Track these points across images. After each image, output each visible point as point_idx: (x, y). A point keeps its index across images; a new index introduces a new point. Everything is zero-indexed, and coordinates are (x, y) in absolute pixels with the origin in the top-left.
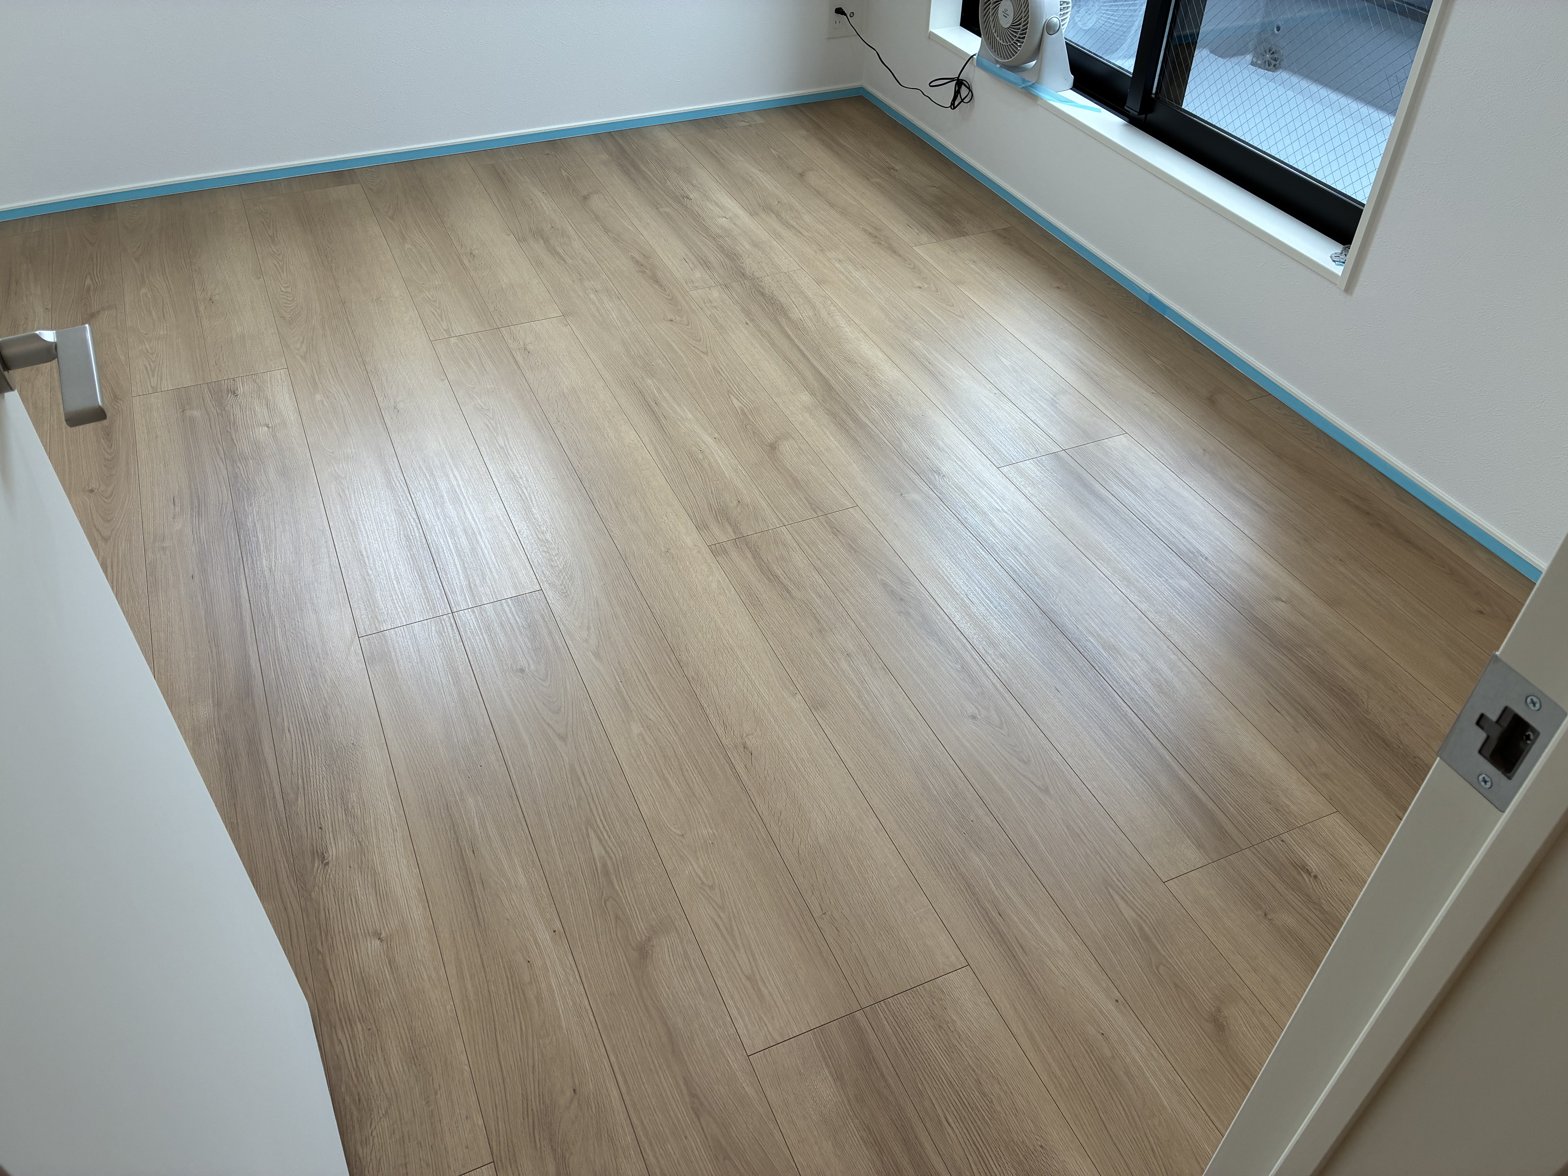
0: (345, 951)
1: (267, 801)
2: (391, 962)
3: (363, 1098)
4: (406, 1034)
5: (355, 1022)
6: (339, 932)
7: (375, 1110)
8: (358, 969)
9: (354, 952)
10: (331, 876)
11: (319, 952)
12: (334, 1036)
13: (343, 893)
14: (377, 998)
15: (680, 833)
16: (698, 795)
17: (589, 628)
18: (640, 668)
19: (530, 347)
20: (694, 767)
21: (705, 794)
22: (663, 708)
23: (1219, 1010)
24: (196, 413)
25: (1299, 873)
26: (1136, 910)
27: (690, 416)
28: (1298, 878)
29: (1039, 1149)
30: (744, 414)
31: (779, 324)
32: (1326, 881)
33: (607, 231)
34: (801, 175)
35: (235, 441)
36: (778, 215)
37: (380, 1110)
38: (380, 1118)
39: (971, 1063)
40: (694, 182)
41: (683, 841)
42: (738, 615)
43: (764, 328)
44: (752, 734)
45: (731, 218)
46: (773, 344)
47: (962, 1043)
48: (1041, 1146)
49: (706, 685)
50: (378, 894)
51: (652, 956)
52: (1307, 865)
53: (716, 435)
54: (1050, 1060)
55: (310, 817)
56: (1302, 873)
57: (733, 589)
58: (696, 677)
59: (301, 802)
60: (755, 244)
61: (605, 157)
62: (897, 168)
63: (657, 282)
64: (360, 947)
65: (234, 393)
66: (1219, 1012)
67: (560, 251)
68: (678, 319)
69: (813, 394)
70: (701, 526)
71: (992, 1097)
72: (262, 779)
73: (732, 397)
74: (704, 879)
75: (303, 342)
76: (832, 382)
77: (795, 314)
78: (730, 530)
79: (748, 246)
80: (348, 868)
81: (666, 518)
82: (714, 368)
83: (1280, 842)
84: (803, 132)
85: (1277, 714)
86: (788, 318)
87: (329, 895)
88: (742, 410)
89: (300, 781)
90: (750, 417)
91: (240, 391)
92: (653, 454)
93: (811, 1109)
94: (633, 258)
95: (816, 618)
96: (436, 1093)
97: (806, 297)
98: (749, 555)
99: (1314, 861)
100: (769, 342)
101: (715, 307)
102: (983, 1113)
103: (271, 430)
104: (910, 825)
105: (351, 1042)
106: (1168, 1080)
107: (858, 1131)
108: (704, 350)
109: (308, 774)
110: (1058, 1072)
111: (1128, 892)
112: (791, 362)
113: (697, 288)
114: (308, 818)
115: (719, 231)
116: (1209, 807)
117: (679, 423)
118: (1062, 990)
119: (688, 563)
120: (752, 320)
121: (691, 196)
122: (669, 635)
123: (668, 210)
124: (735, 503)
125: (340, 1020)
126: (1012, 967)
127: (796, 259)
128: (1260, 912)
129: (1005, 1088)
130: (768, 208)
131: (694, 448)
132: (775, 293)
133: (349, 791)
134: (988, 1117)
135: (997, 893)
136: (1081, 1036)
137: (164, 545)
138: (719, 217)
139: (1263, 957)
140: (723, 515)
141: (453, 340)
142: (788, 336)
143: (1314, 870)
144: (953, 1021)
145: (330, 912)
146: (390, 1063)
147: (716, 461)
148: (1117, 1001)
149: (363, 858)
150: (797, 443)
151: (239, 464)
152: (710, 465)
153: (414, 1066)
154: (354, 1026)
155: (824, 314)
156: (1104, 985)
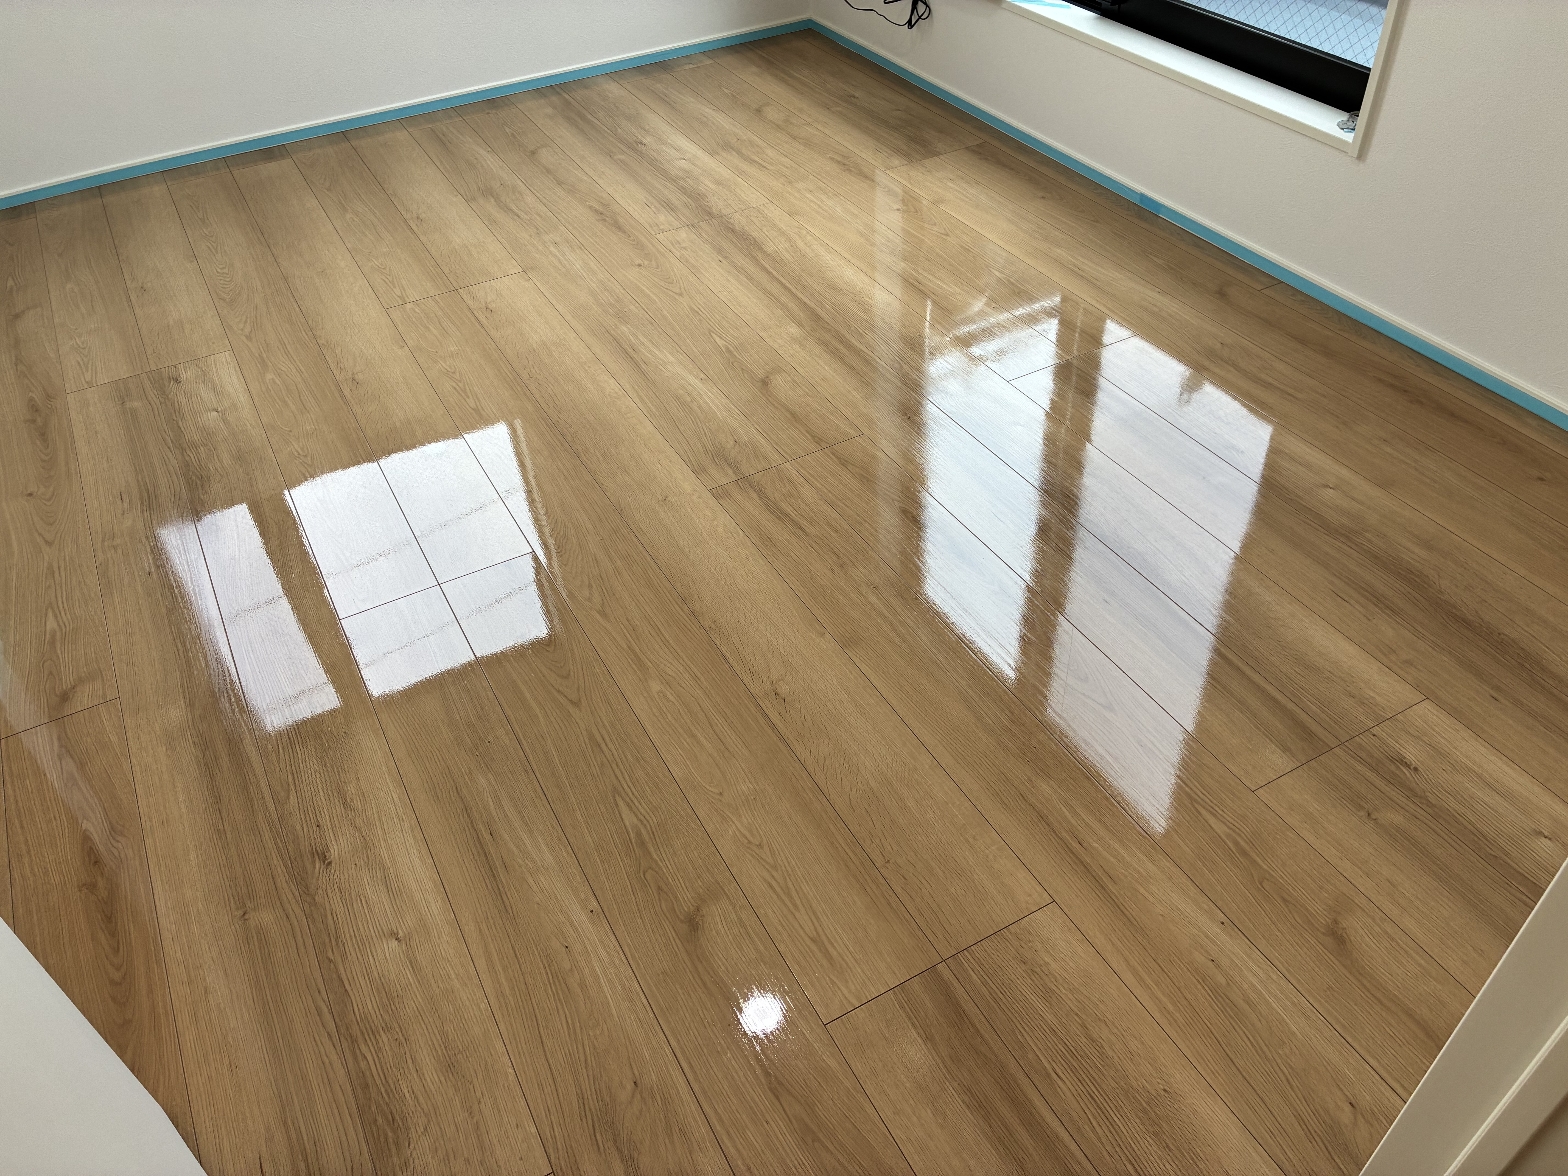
0: (360, 957)
1: (256, 803)
2: (413, 963)
3: (397, 1117)
4: (437, 1040)
5: (379, 1033)
6: (351, 937)
7: (413, 1130)
8: (376, 975)
9: (370, 957)
10: (336, 877)
11: (330, 961)
12: (358, 1051)
13: (350, 894)
14: (402, 1005)
15: (717, 791)
16: (732, 750)
17: (590, 586)
18: (652, 623)
19: (493, 306)
20: (724, 720)
21: (740, 747)
22: (681, 661)
23: (1336, 922)
24: (136, 404)
25: (1398, 767)
26: (1228, 823)
27: (671, 358)
28: (1398, 772)
29: (1163, 1093)
30: (730, 352)
31: (755, 259)
32: (1428, 773)
33: (560, 183)
34: (758, 111)
35: (183, 429)
36: (739, 152)
37: (417, 1127)
38: (419, 1137)
39: (1073, 1007)
40: (647, 127)
41: (723, 800)
42: (751, 559)
43: (739, 264)
44: (783, 680)
45: (689, 159)
46: (750, 278)
47: (1060, 987)
48: (1165, 1090)
49: (726, 633)
50: (390, 889)
51: (703, 927)
52: (1405, 758)
53: (703, 376)
54: (1161, 996)
55: (305, 815)
56: (1401, 767)
57: (741, 532)
58: (713, 626)
59: (293, 800)
60: (718, 183)
61: (549, 111)
62: (857, 95)
63: (619, 228)
64: (376, 950)
65: (177, 380)
66: (1336, 923)
67: (513, 207)
68: (646, 263)
69: (800, 325)
70: (698, 470)
71: (1101, 1041)
72: (248, 780)
73: (714, 336)
74: (751, 839)
75: (246, 322)
76: (819, 311)
77: (770, 248)
78: (730, 472)
79: (711, 186)
80: (354, 866)
81: (659, 466)
82: (691, 309)
83: (1372, 737)
84: (754, 69)
85: (1345, 604)
86: (764, 252)
87: (334, 897)
88: (727, 348)
89: (290, 777)
90: (736, 354)
91: (183, 376)
92: (637, 400)
93: (902, 1076)
94: (590, 207)
95: (834, 553)
96: (479, 1103)
97: (780, 229)
98: (755, 495)
99: (1412, 753)
100: (747, 277)
101: (684, 248)
102: (1095, 1060)
103: (220, 414)
104: (968, 758)
105: (378, 1056)
106: (1293, 1003)
107: (959, 1094)
108: (678, 291)
109: (298, 768)
110: (1171, 1007)
111: (1216, 805)
112: (772, 295)
113: (663, 231)
114: (302, 816)
115: (680, 174)
116: (1289, 708)
117: (661, 367)
118: (1160, 918)
119: (689, 510)
120: (726, 258)
121: (645, 141)
122: (678, 586)
123: (622, 157)
124: (732, 442)
125: (362, 1033)
126: (1103, 898)
127: (764, 193)
128: (1362, 813)
129: (1115, 1031)
130: (727, 146)
131: (681, 392)
132: (747, 228)
133: (345, 783)
134: (1100, 1064)
135: (1073, 822)
136: (1188, 964)
137: (115, 543)
138: (677, 159)
139: (1374, 860)
140: (719, 456)
141: (409, 306)
142: (766, 270)
143: (1413, 763)
144: (1047, 964)
145: (339, 917)
146: (424, 1075)
147: (705, 402)
148: (1223, 923)
149: (369, 852)
150: (789, 376)
151: (188, 452)
152: (700, 407)
153: (451, 1075)
154: (378, 1037)
155: (800, 244)
156: (1206, 907)
